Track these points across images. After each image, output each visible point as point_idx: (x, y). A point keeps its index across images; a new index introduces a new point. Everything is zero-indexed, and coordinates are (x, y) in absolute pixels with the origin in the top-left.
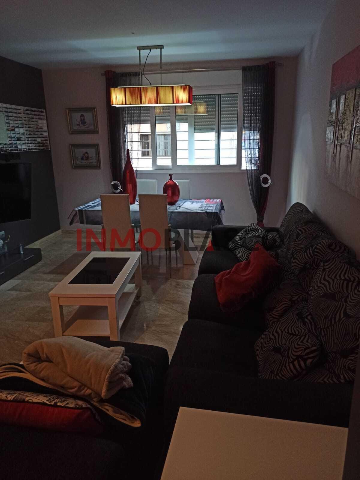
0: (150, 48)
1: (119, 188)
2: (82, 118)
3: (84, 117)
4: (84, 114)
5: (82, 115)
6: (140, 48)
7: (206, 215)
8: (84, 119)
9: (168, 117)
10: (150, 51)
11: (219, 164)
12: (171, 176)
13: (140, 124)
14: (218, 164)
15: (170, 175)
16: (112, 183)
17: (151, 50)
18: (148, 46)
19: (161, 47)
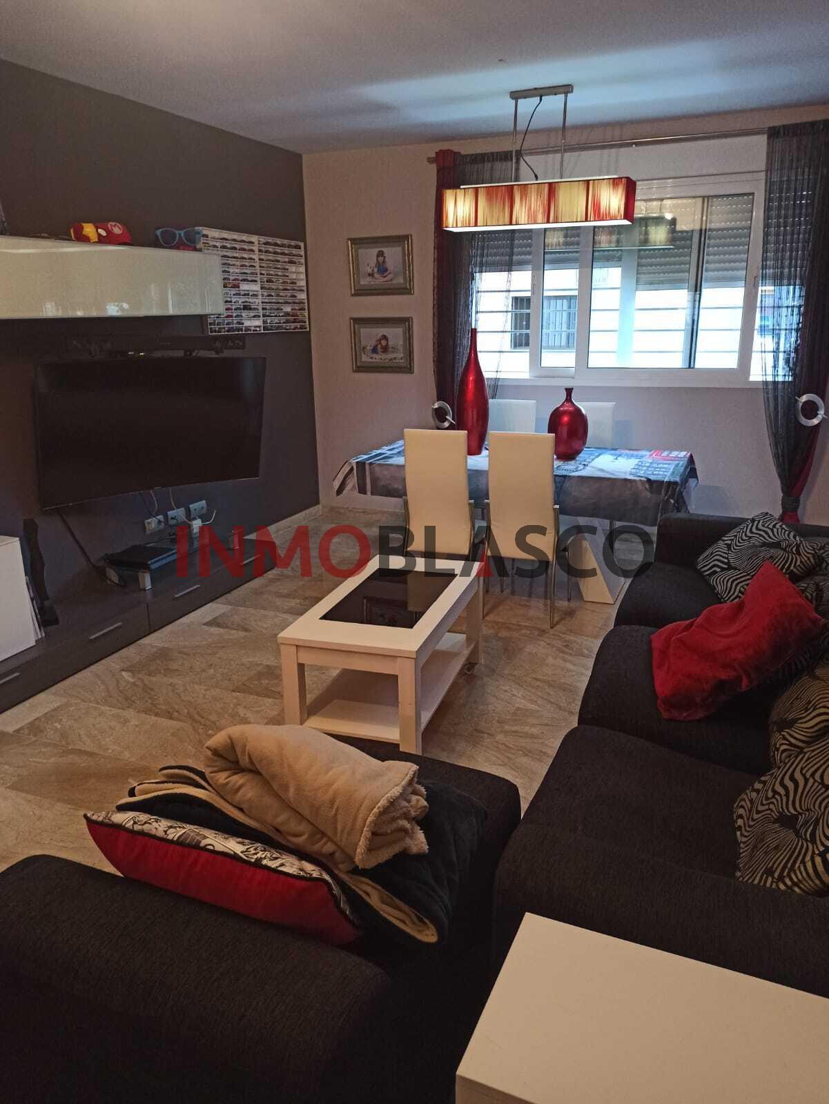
0: (540, 92)
1: (448, 417)
2: (381, 259)
3: (385, 257)
4: (385, 250)
5: (381, 254)
6: (516, 95)
7: (647, 486)
8: (384, 262)
9: (574, 254)
10: (541, 100)
11: (692, 366)
12: (569, 391)
13: (510, 270)
14: (690, 367)
15: (566, 389)
16: (436, 406)
17: (543, 98)
18: (535, 89)
19: (567, 89)
